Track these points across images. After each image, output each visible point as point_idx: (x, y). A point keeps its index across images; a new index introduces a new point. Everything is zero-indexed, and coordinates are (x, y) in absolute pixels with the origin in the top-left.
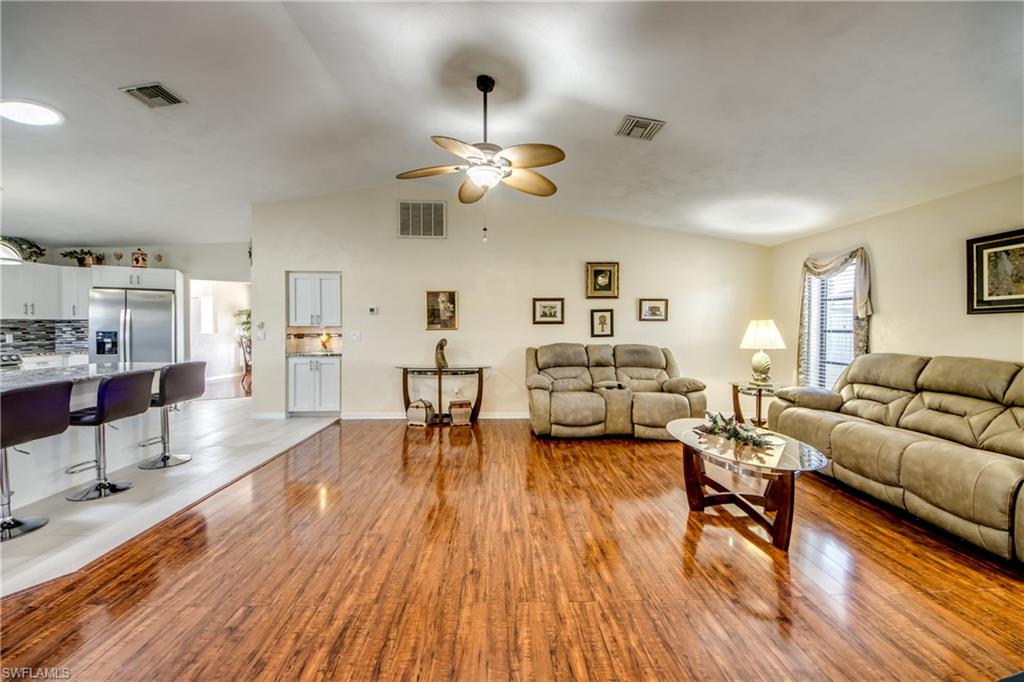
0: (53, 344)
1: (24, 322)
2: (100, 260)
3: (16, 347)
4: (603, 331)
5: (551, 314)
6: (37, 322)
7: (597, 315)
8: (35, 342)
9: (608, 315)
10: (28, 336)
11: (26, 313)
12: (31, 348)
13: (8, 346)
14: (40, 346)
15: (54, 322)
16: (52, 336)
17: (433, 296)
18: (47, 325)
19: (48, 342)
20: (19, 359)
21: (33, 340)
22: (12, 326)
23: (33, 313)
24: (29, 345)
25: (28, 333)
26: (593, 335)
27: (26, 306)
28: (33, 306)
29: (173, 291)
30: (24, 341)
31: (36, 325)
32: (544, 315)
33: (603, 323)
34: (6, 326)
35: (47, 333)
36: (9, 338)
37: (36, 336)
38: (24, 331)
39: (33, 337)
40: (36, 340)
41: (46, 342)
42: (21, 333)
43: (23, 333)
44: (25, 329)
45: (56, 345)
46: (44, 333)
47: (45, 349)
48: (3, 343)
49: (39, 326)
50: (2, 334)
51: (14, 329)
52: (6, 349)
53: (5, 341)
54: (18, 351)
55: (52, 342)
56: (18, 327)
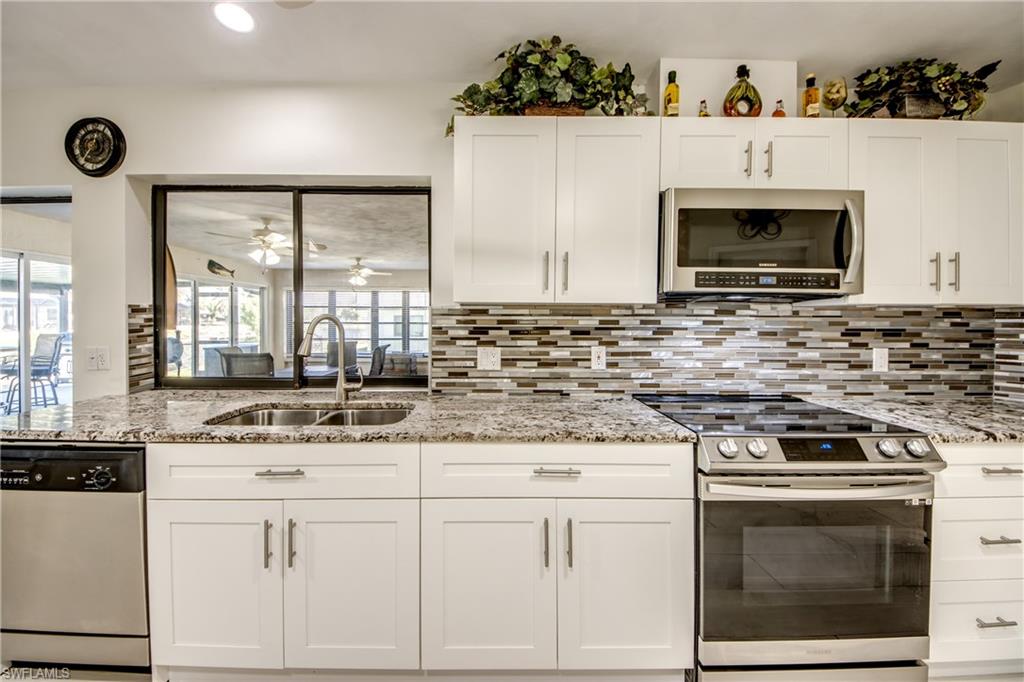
0: (988, 381)
1: (922, 312)
3: (895, 385)
6: (949, 313)
8: (942, 373)
10: (925, 355)
11: (937, 285)
12: (931, 388)
13: (877, 379)
14: (955, 385)
15: (989, 312)
16: (984, 357)
18: (974, 324)
19: (974, 375)
20: (933, 457)
21: (937, 365)
22: (886, 324)
23: (955, 285)
24: (926, 380)
25: (926, 346)
27: (937, 260)
28: (956, 260)
30: (914, 367)
31: (945, 324)
34: (874, 324)
35: (973, 346)
36: (879, 357)
37: (944, 356)
38: (916, 341)
39: (936, 356)
40: (945, 365)
41: (972, 373)
42: (907, 345)
43: (913, 345)
44: (918, 335)
45: (996, 383)
46: (966, 345)
47: (966, 394)
48: (865, 372)
49: (953, 324)
50: (865, 345)
51: (890, 334)
52: (871, 388)
53: (871, 367)
54: (899, 394)
55: (984, 373)
56: (901, 328)
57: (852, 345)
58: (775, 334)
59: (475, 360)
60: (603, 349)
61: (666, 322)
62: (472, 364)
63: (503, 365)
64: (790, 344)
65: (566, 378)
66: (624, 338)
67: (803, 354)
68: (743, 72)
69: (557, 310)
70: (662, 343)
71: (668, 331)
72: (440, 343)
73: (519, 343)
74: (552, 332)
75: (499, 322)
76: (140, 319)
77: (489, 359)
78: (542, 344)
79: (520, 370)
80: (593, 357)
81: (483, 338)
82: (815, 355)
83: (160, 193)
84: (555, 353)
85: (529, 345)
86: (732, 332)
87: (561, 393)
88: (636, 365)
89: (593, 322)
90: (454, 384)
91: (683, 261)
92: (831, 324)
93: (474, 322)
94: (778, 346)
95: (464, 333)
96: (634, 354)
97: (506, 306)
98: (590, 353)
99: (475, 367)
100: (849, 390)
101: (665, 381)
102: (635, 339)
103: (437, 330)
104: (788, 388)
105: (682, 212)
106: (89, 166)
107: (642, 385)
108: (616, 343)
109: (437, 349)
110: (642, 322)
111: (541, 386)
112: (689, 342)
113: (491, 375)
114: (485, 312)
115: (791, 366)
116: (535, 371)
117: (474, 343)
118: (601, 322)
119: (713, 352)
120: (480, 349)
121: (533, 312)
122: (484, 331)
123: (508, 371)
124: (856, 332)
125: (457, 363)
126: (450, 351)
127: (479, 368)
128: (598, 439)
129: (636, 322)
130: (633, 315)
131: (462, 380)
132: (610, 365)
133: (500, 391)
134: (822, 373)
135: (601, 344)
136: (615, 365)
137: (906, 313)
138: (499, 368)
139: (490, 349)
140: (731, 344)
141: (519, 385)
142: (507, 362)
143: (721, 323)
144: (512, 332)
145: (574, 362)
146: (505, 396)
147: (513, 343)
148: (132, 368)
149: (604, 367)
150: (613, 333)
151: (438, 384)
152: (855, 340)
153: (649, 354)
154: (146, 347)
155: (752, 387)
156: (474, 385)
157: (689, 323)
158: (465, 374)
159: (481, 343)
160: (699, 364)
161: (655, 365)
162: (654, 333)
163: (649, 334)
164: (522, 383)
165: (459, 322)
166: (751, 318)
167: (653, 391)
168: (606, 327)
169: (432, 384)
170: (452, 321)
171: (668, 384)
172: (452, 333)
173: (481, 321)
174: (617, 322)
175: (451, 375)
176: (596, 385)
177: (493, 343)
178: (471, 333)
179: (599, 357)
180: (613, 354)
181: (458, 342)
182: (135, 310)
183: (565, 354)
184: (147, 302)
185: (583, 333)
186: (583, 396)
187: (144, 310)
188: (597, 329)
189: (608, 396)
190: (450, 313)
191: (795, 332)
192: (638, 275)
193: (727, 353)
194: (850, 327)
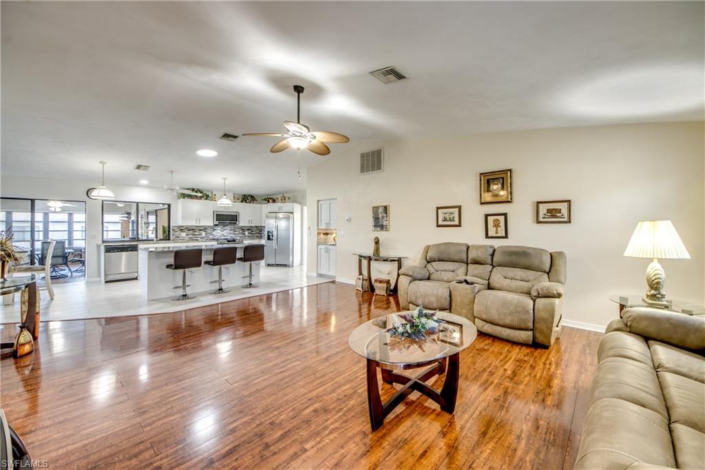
1: (251, 227)
2: (274, 201)
3: (249, 237)
4: (497, 233)
5: (450, 218)
7: (491, 219)
8: (255, 235)
9: (502, 218)
17: (375, 209)
22: (246, 228)
23: (252, 223)
24: (253, 236)
25: (253, 231)
26: (487, 236)
27: (249, 220)
28: (252, 221)
29: (292, 213)
30: (251, 234)
32: (445, 220)
33: (497, 225)
36: (247, 233)
39: (254, 233)
43: (251, 231)
46: (258, 231)
48: (245, 235)
49: (256, 228)
51: (248, 230)
55: (261, 235)
56: (249, 229)
57: (243, 231)
58: (231, 230)
59: (181, 235)
61: (215, 228)
64: (234, 231)
65: (198, 237)
66: (208, 231)
67: (236, 233)
69: (196, 226)
70: (214, 232)
71: (215, 230)
72: (174, 232)
74: (195, 230)
75: (185, 228)
77: (183, 234)
78: (193, 232)
79: (189, 236)
82: (238, 233)
83: (103, 202)
84: (196, 233)
85: (191, 232)
87: (197, 240)
88: (210, 235)
89: (203, 228)
90: (176, 239)
91: (217, 220)
92: (240, 228)
93: (180, 228)
94: (232, 232)
96: (210, 233)
97: (187, 226)
98: (202, 233)
100: (243, 238)
102: (210, 231)
103: (173, 230)
105: (217, 215)
107: (211, 238)
111: (193, 239)
112: (219, 231)
113: (184, 237)
114: (183, 227)
115: (234, 234)
116: (191, 236)
119: (222, 233)
120: (181, 233)
121: (192, 227)
122: (183, 230)
125: (177, 235)
129: (210, 228)
134: (239, 235)
135: (204, 232)
136: (206, 235)
140: (225, 231)
141: (189, 239)
143: (224, 228)
144: (188, 230)
145: (199, 235)
147: (188, 232)
153: (212, 233)
155: (228, 238)
157: (218, 228)
158: (179, 237)
160: (220, 235)
161: (213, 235)
163: (212, 230)
165: (178, 228)
166: (228, 228)
168: (205, 229)
170: (176, 228)
171: (215, 238)
172: (176, 230)
174: (207, 228)
175: (176, 237)
177: (184, 232)
178: (180, 230)
179: (204, 234)
180: (206, 233)
181: (177, 232)
183: (198, 233)
185: (200, 230)
191: (235, 229)
192: (209, 222)
193: (225, 233)
194: (243, 229)
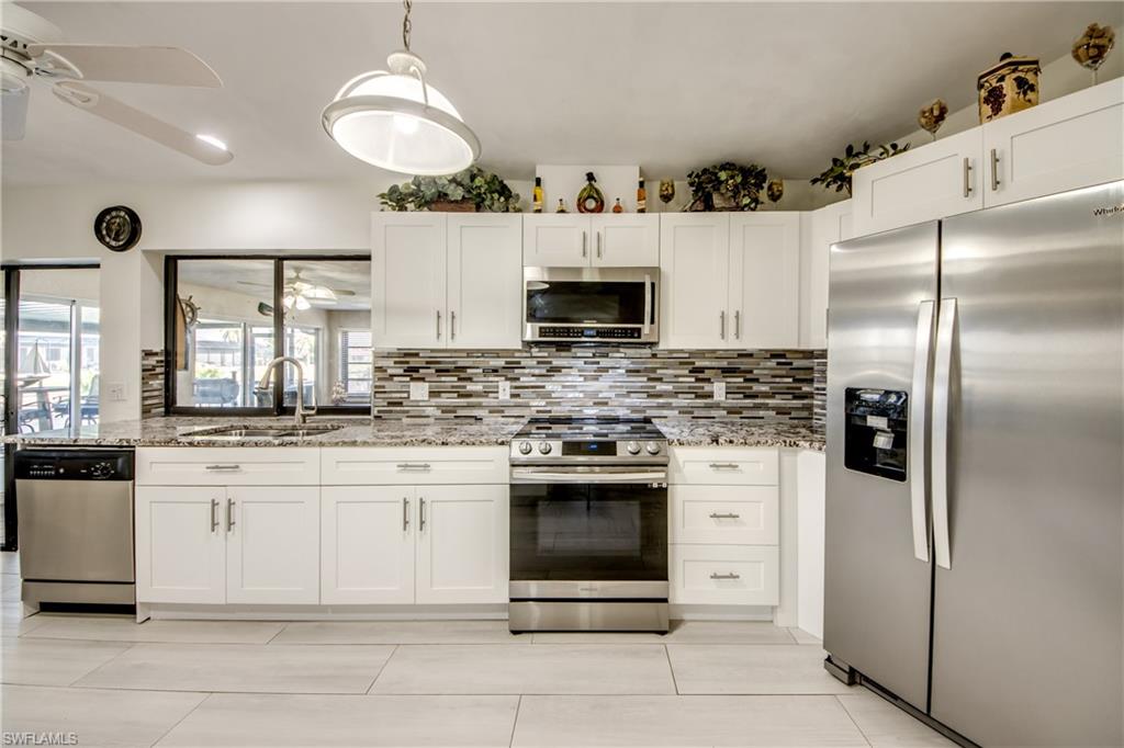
0: (809, 408)
3: (731, 411)
6: (775, 355)
8: (770, 402)
10: (756, 388)
12: (761, 413)
13: (717, 406)
14: (780, 411)
15: (808, 355)
16: (806, 389)
18: (797, 363)
19: (797, 402)
21: (766, 395)
22: (724, 364)
24: (757, 407)
25: (756, 380)
30: (747, 396)
31: (772, 363)
34: (715, 364)
35: (795, 380)
36: (719, 389)
37: (771, 388)
38: (749, 376)
39: (765, 388)
40: (772, 395)
41: (794, 402)
42: (741, 380)
43: (746, 380)
44: (751, 372)
45: (816, 410)
46: (790, 380)
47: (791, 418)
48: (708, 401)
49: (778, 364)
50: (708, 380)
51: (728, 372)
52: (713, 413)
53: (712, 397)
54: (736, 418)
55: (805, 401)
56: (736, 366)
57: (698, 380)
58: (638, 371)
59: (408, 392)
60: (508, 383)
61: (556, 362)
62: (406, 395)
63: (430, 396)
64: (650, 379)
65: (479, 406)
66: (524, 375)
67: (660, 387)
68: (590, 177)
69: (470, 353)
70: (553, 379)
71: (558, 369)
72: (379, 379)
73: (443, 379)
74: (469, 371)
75: (427, 363)
76: (152, 361)
77: (419, 391)
78: (460, 379)
79: (444, 400)
80: (500, 390)
81: (415, 375)
82: (669, 387)
83: (171, 263)
84: (470, 387)
85: (451, 380)
86: (606, 370)
87: (476, 418)
88: (534, 396)
89: (501, 363)
90: (391, 412)
92: (681, 363)
93: (407, 362)
94: (641, 381)
95: (401, 371)
96: (533, 387)
97: (432, 351)
98: (498, 387)
99: (408, 397)
100: (696, 415)
101: (555, 408)
102: (533, 376)
103: (378, 369)
104: (649, 413)
105: (530, 284)
106: (113, 243)
107: (538, 412)
108: (518, 379)
109: (378, 384)
110: (539, 363)
111: (460, 413)
112: (573, 378)
113: (421, 404)
114: (417, 355)
115: (650, 396)
116: (455, 401)
117: (408, 379)
118: (507, 363)
119: (593, 386)
120: (412, 384)
121: (454, 355)
122: (416, 370)
123: (435, 401)
124: (701, 370)
125: (394, 395)
126: (389, 386)
127: (412, 398)
128: (443, 443)
129: (534, 362)
130: (532, 357)
131: (398, 408)
132: (513, 396)
133: (428, 417)
134: (674, 401)
135: (507, 379)
136: (518, 396)
137: (740, 356)
138: (427, 398)
139: (420, 384)
140: (606, 379)
141: (443, 412)
142: (433, 394)
143: (598, 363)
144: (437, 371)
145: (486, 394)
146: (432, 420)
147: (438, 379)
148: (144, 399)
149: (508, 397)
150: (516, 371)
151: (379, 412)
152: (701, 376)
153: (543, 387)
154: (158, 383)
155: (622, 413)
156: (408, 412)
157: (574, 363)
158: (400, 404)
159: (413, 379)
160: (581, 395)
161: (548, 395)
162: (548, 371)
163: (544, 372)
164: (446, 410)
165: (395, 363)
167: (547, 416)
168: (511, 366)
169: (375, 411)
170: (390, 362)
171: (557, 411)
172: (390, 371)
173: (414, 362)
174: (519, 363)
175: (390, 404)
176: (503, 412)
177: (422, 379)
178: (405, 371)
179: (504, 389)
180: (516, 388)
181: (395, 379)
182: (148, 354)
183: (478, 387)
184: (159, 346)
185: (491, 372)
186: (491, 420)
187: (156, 354)
188: (504, 368)
189: (513, 420)
190: (389, 356)
191: (654, 370)
192: (507, 328)
193: (603, 386)
194: (696, 367)
